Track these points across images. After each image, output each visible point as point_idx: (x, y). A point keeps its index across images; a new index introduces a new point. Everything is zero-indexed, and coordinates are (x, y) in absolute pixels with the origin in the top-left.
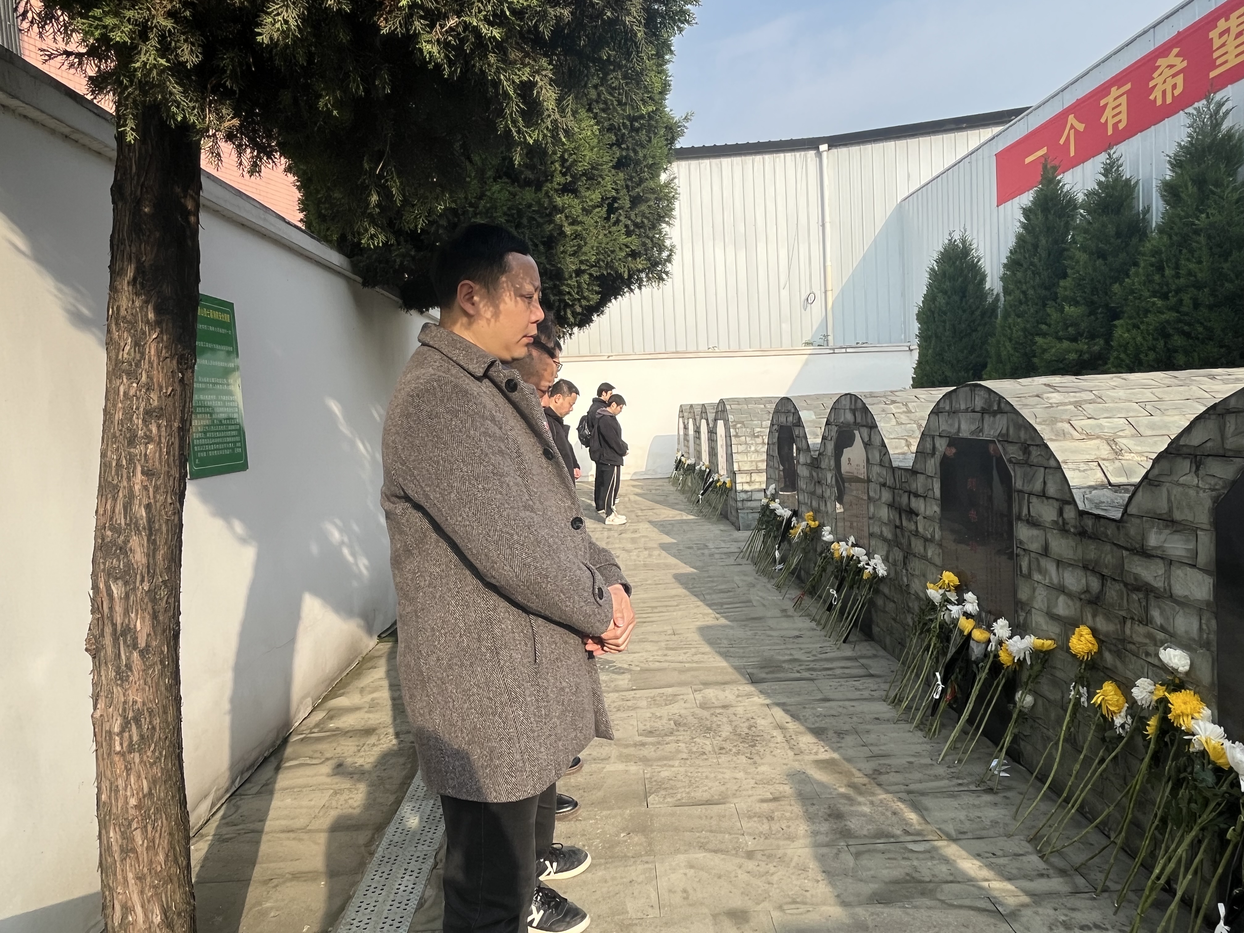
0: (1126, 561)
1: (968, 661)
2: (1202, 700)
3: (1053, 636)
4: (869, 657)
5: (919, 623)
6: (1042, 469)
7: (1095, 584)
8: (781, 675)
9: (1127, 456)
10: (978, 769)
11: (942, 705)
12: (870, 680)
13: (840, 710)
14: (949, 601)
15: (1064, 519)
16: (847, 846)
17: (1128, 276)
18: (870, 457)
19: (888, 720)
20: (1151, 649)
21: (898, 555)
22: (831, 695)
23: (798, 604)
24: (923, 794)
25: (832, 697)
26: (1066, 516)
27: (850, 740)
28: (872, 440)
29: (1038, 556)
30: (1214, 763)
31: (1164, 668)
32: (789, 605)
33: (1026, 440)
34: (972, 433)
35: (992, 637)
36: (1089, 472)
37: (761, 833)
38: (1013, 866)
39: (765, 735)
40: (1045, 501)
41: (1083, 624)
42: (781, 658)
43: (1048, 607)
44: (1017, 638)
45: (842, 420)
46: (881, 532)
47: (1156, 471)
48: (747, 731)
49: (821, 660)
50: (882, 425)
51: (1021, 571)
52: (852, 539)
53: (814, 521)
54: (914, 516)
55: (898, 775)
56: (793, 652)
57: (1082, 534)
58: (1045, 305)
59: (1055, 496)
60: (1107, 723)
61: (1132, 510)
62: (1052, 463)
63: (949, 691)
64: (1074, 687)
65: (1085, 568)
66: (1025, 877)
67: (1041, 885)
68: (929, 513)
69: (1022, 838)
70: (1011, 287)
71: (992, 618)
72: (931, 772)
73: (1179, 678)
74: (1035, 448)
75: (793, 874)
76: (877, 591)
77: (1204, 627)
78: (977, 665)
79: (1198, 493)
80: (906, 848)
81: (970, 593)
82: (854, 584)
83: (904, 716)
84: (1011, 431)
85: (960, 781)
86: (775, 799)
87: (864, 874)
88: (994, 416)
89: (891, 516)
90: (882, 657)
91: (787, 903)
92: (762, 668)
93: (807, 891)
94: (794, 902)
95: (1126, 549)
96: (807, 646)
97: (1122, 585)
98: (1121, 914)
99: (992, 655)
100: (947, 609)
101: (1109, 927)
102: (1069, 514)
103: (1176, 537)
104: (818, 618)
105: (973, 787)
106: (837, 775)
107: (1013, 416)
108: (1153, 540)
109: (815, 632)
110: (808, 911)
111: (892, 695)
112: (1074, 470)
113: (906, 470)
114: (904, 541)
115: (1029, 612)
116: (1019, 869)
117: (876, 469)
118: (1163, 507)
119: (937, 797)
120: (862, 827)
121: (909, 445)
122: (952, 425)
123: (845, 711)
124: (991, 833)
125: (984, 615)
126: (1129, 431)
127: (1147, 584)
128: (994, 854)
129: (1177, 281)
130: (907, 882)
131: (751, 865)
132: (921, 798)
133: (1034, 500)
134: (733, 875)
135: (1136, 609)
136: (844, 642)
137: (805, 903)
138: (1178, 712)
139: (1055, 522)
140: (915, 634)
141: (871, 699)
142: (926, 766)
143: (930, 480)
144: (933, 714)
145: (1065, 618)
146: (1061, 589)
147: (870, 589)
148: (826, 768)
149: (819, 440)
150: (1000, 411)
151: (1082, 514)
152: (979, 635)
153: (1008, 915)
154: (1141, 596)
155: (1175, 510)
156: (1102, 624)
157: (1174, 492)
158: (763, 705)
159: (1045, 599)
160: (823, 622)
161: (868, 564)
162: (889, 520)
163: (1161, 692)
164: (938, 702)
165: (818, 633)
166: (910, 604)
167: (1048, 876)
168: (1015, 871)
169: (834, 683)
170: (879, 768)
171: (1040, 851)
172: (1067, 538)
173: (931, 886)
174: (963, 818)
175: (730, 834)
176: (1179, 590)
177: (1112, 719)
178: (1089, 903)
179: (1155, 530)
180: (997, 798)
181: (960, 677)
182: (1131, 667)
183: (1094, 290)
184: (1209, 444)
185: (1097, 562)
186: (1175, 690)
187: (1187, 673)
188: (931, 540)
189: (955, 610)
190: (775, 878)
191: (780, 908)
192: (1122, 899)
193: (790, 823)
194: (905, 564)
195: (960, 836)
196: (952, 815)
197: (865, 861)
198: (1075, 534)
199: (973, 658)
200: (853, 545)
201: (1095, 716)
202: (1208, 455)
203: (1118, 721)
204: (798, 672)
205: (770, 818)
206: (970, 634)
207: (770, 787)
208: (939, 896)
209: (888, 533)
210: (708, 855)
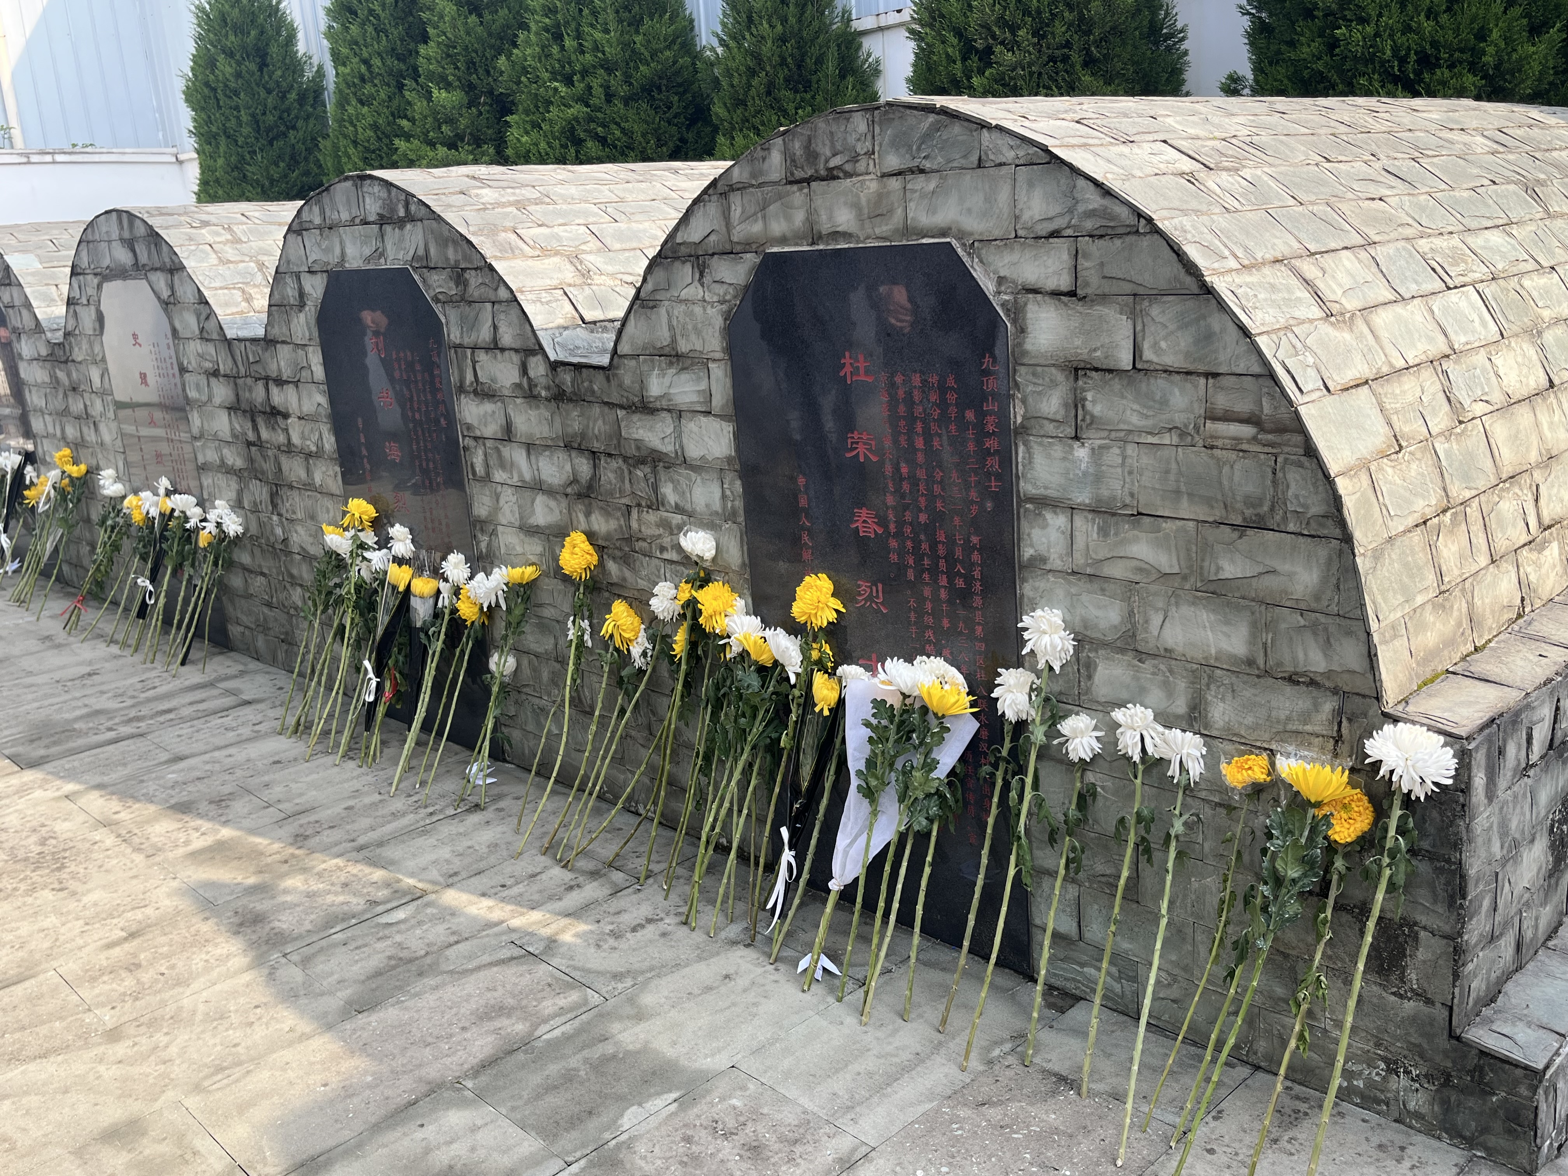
0: (623, 424)
1: (410, 630)
2: (733, 590)
3: (533, 559)
4: (236, 677)
5: (320, 592)
6: (489, 306)
7: (584, 467)
8: (80, 742)
9: (598, 279)
10: (451, 785)
11: (381, 710)
12: (247, 710)
13: (208, 767)
14: (362, 546)
15: (529, 378)
16: (285, 955)
17: (515, 45)
18: (178, 325)
19: (295, 760)
20: (667, 541)
21: (259, 492)
22: (183, 749)
23: (71, 623)
24: (381, 844)
25: (187, 752)
26: (532, 374)
27: (239, 806)
28: (179, 293)
29: (497, 444)
30: (756, 663)
31: (687, 560)
32: (55, 627)
33: (457, 262)
34: (368, 260)
35: (442, 585)
36: (554, 305)
37: (124, 994)
38: (533, 891)
39: (80, 845)
40: (499, 355)
41: (574, 529)
42: (67, 716)
43: (521, 518)
44: (481, 576)
45: (106, 262)
46: (222, 460)
47: (649, 286)
48: (39, 849)
49: (149, 700)
50: (193, 264)
51: (474, 473)
52: (164, 483)
53: (76, 462)
54: (280, 419)
55: (335, 831)
56: (86, 701)
57: (559, 397)
58: (401, 87)
59: (514, 346)
60: (624, 657)
61: (624, 349)
62: (503, 294)
63: (388, 685)
64: (574, 622)
65: (568, 447)
66: (550, 898)
67: (574, 899)
68: (308, 407)
69: (534, 852)
70: (345, 51)
71: (438, 555)
72: (386, 811)
73: (704, 569)
74: (473, 272)
75: (203, 1032)
76: (230, 564)
77: (728, 493)
78: (427, 634)
79: (705, 309)
80: (378, 925)
81: (397, 526)
82: (184, 559)
83: (319, 748)
84: (433, 251)
85: (431, 810)
86: (132, 935)
87: (325, 983)
88: (402, 228)
89: (238, 427)
90: (256, 672)
91: (206, 1077)
92: (32, 741)
93: (235, 1046)
94: (220, 1069)
95: (622, 407)
96: (113, 686)
97: (620, 461)
98: (673, 896)
99: (447, 611)
100: (364, 558)
101: (662, 915)
102: (537, 369)
103: (685, 376)
104: (120, 637)
105: (452, 812)
106: (235, 863)
107: (434, 224)
108: (656, 387)
109: (121, 661)
110: (248, 1072)
111: (292, 721)
112: (534, 302)
113: (254, 340)
114: (268, 467)
115: (494, 533)
116: (540, 892)
117: (195, 347)
118: (663, 336)
119: (403, 842)
120: (300, 922)
121: (248, 299)
122: (328, 250)
123: (217, 767)
124: (492, 860)
125: (423, 554)
126: (594, 244)
127: (654, 451)
128: (503, 886)
129: (581, 58)
130: (394, 968)
131: (121, 1049)
132: (378, 851)
133: (482, 356)
134: (91, 1077)
135: (643, 490)
136: (183, 663)
137: (240, 1063)
138: (710, 611)
139: (518, 386)
140: (314, 614)
141: (256, 737)
142: (374, 805)
143: (300, 352)
144: (368, 728)
145: (549, 527)
146: (538, 487)
147: (216, 564)
148: (213, 858)
149: (61, 310)
150: (410, 218)
151: (555, 366)
152: (423, 586)
153: (544, 952)
154: (647, 470)
155: (679, 338)
156: (601, 524)
157: (676, 313)
158: (57, 799)
159: (516, 508)
160: (133, 642)
161: (205, 520)
162: (234, 436)
163: (686, 592)
164: (373, 706)
165: (130, 660)
166: (295, 572)
167: (578, 886)
168: (536, 897)
169: (186, 730)
170: (302, 831)
171: (561, 861)
172: (538, 407)
173: (428, 960)
174: (447, 856)
175: (62, 1019)
176: (694, 451)
177: (628, 650)
178: (635, 898)
179: (656, 372)
180: (489, 814)
181: (401, 658)
182: (644, 573)
183: (471, 65)
184: (713, 238)
185: (583, 435)
186: (701, 587)
187: (714, 559)
188: (318, 454)
189: (377, 558)
190: (173, 1050)
191: (197, 1088)
192: (671, 879)
193: (173, 961)
194: (274, 505)
195: (450, 881)
196: (433, 857)
197: (320, 967)
198: (548, 400)
199: (419, 624)
200: (168, 494)
201: (607, 651)
202: (713, 254)
203: (636, 651)
204: (110, 729)
205: (133, 967)
206: (408, 587)
207: (115, 921)
208: (444, 967)
209: (234, 458)
210: (32, 1067)
